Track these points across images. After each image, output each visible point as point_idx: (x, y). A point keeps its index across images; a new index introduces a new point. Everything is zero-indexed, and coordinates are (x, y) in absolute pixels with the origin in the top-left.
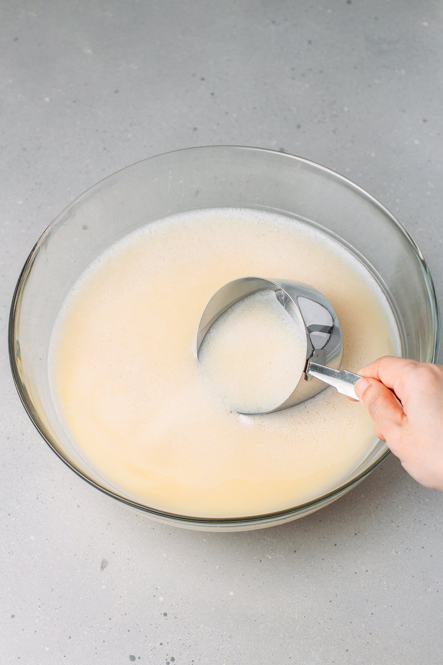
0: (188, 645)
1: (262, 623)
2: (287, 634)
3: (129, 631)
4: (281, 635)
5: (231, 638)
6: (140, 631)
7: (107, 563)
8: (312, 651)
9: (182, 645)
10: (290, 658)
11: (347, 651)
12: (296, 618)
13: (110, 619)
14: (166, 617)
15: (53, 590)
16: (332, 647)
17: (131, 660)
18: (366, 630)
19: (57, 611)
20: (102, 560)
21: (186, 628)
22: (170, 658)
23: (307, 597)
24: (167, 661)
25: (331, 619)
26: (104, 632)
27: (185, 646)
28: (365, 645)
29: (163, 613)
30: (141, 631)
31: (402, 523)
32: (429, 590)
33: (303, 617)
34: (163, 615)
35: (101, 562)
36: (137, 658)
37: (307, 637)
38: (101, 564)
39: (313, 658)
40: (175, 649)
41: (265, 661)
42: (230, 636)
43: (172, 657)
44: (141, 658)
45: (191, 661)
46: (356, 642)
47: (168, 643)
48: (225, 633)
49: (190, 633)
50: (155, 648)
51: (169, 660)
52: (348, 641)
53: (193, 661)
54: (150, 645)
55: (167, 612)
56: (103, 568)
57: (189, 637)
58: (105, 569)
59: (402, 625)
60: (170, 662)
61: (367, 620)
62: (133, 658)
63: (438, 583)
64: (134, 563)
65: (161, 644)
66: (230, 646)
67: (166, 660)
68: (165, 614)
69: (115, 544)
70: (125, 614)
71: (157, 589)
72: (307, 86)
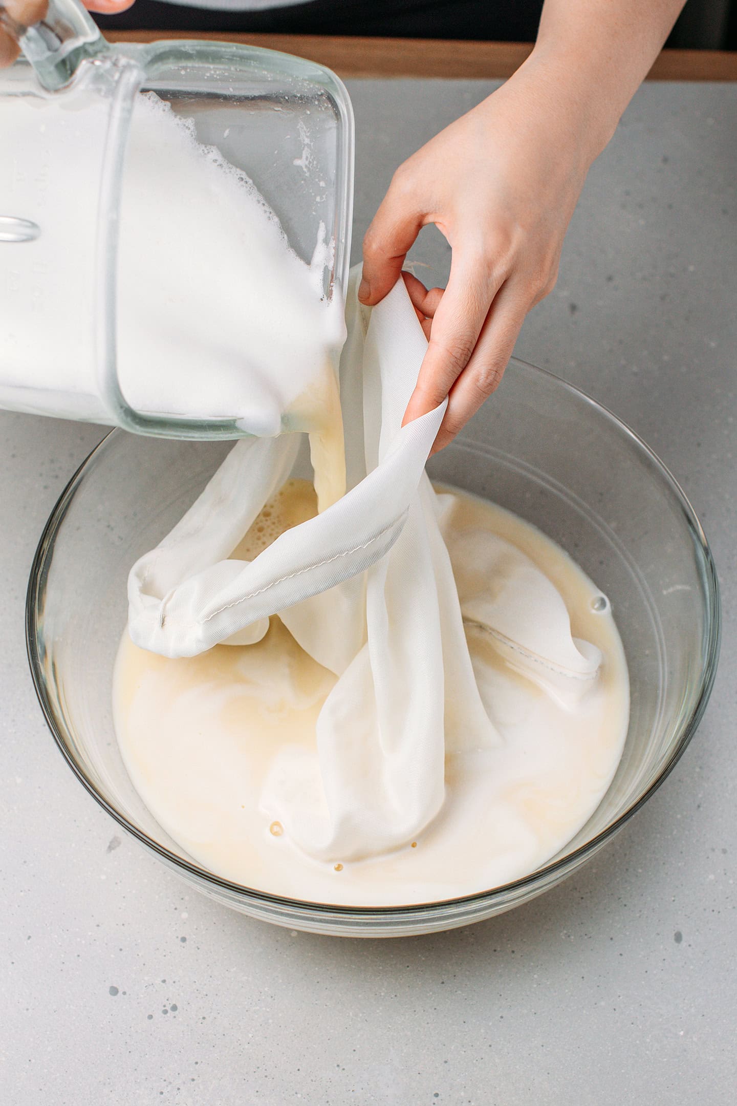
0: (205, 993)
1: (326, 989)
2: (361, 1015)
3: (121, 950)
4: (351, 1013)
5: (273, 998)
6: (138, 955)
7: (120, 842)
8: (391, 1048)
9: (195, 991)
10: (354, 1051)
11: (446, 1062)
12: (383, 994)
13: (98, 926)
14: (183, 944)
15: (25, 862)
16: (424, 1051)
17: (110, 994)
18: (485, 1038)
19: (22, 894)
20: (112, 837)
21: (208, 967)
22: (171, 1005)
23: (408, 967)
24: (165, 1008)
25: (435, 1009)
26: (83, 942)
27: (199, 993)
28: (477, 1060)
29: (180, 937)
30: (140, 954)
31: (589, 894)
32: (603, 1003)
33: (393, 996)
34: (179, 939)
35: (110, 840)
36: (120, 993)
37: (390, 1027)
38: (110, 842)
39: (389, 1060)
40: (182, 994)
41: (314, 1046)
42: (273, 995)
43: (175, 1004)
44: (128, 993)
45: (201, 1017)
46: (463, 1053)
47: (174, 982)
48: (266, 989)
49: (212, 976)
50: (152, 984)
51: (168, 1008)
52: (452, 1048)
53: (204, 1018)
54: (146, 978)
55: (187, 937)
56: (110, 848)
57: (209, 981)
58: (113, 851)
59: (543, 1046)
60: (169, 1011)
61: (490, 1024)
62: (114, 991)
63: (619, 996)
65: (164, 981)
66: (268, 1010)
67: (165, 1006)
68: (184, 940)
70: (123, 925)
72: (642, 222)
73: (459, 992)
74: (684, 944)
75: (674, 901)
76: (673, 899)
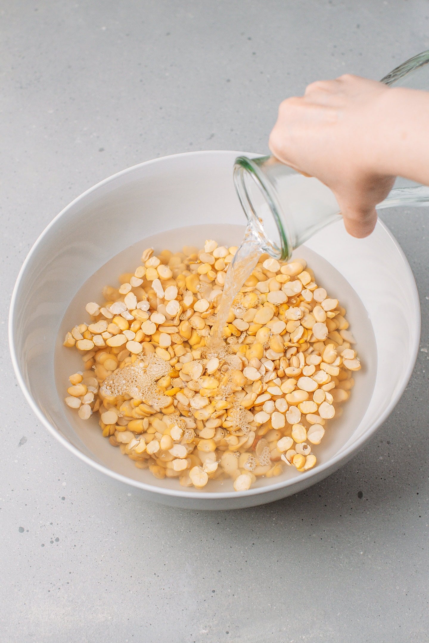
0: (76, 531)
1: (148, 527)
2: (169, 543)
3: (26, 505)
4: (163, 542)
5: (117, 533)
6: (36, 508)
7: (26, 440)
8: (187, 563)
9: (70, 529)
10: (165, 565)
11: (219, 571)
12: (182, 530)
13: (13, 490)
14: (63, 501)
16: (207, 565)
17: (20, 532)
18: (243, 557)
20: (22, 437)
21: (78, 515)
22: (55, 538)
23: (198, 514)
24: (52, 540)
25: (214, 539)
26: (4, 500)
27: (73, 531)
28: (238, 570)
29: (61, 497)
30: (37, 508)
32: (314, 535)
33: (188, 532)
34: (61, 498)
35: (21, 439)
36: (25, 531)
37: (186, 550)
38: (21, 440)
39: (185, 570)
40: (62, 531)
41: (141, 562)
42: (117, 532)
43: (58, 537)
44: (30, 531)
45: (74, 545)
46: (230, 566)
47: (58, 524)
48: (112, 528)
49: (80, 521)
50: (45, 525)
51: (54, 540)
52: (224, 563)
53: (75, 546)
54: (41, 522)
55: (66, 497)
56: (20, 444)
57: (78, 523)
58: (22, 446)
59: (278, 561)
60: (54, 541)
61: (247, 548)
62: (22, 530)
63: (324, 531)
64: (50, 447)
65: (51, 524)
66: (113, 540)
67: (52, 539)
68: (64, 498)
69: (39, 426)
70: (28, 490)
71: (63, 474)
73: (228, 529)
74: (364, 499)
75: (358, 473)
76: (357, 471)
